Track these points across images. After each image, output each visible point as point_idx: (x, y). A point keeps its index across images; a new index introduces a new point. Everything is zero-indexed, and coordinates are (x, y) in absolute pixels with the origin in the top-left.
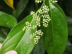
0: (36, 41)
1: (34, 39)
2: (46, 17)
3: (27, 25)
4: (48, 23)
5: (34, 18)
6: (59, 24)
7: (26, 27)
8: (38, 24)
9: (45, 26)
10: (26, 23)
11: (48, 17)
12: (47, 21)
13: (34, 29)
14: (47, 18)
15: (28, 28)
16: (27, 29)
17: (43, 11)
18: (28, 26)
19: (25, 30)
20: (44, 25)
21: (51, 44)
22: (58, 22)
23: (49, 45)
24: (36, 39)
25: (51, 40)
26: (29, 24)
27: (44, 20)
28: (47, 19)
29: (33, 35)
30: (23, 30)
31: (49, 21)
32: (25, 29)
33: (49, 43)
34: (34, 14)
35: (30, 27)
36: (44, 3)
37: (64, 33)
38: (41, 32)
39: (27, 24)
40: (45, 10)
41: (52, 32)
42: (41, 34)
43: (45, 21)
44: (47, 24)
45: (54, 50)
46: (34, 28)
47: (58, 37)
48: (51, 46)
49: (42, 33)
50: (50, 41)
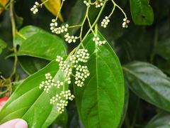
0: (60, 109)
1: (58, 104)
2: (81, 70)
3: (47, 80)
4: (84, 80)
5: (60, 68)
6: (109, 79)
7: (46, 82)
8: (66, 80)
9: (78, 85)
10: (46, 75)
11: (84, 71)
12: (81, 77)
13: (58, 87)
14: (82, 72)
15: (48, 84)
16: (46, 87)
17: (77, 59)
18: (49, 81)
19: (44, 87)
20: (76, 83)
21: (92, 113)
22: (109, 75)
23: (88, 114)
24: (60, 105)
25: (95, 106)
26: (51, 77)
27: (78, 74)
28: (82, 74)
29: (56, 97)
30: (40, 87)
31: (86, 77)
32: (42, 86)
33: (90, 111)
34: (61, 62)
35: (52, 84)
36: (81, 44)
37: (118, 95)
38: (70, 94)
39: (47, 78)
40: (81, 57)
41: (96, 92)
42: (70, 98)
43: (79, 77)
44: (82, 83)
45: (99, 123)
46: (59, 85)
47: (106, 101)
48: (93, 116)
49: (73, 96)
50: (91, 108)
